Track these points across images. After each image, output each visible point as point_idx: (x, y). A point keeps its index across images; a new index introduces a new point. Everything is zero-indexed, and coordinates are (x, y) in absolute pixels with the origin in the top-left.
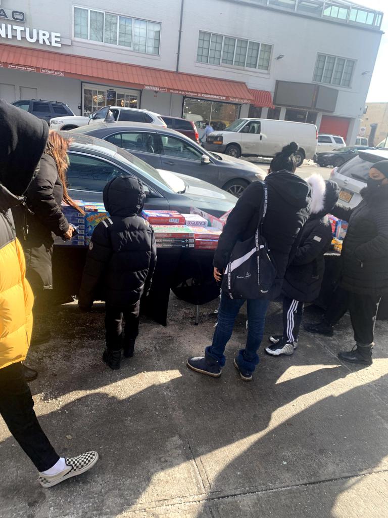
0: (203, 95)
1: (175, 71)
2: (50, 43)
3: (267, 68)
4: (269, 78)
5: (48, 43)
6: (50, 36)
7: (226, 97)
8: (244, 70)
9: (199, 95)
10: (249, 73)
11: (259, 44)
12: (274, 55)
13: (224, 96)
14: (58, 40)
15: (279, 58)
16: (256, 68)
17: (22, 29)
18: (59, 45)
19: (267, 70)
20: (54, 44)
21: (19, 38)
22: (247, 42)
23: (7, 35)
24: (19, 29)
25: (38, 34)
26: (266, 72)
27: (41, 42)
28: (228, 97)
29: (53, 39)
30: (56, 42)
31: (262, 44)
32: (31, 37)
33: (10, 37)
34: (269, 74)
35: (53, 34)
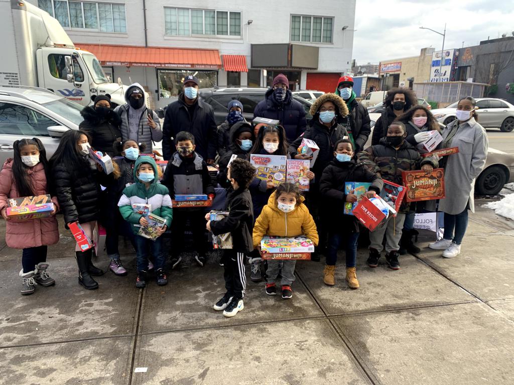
0: (166, 65)
1: (145, 45)
3: (239, 33)
4: (243, 43)
7: (191, 64)
8: (215, 38)
9: (163, 66)
10: (221, 40)
11: (227, 12)
12: (244, 21)
13: (189, 64)
15: (249, 23)
16: (227, 34)
19: (240, 35)
22: (214, 12)
26: (239, 37)
28: (193, 64)
31: (230, 13)
34: (242, 39)
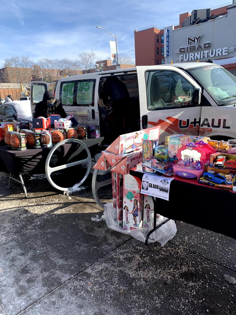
2: (222, 54)
5: (220, 54)
6: (222, 50)
14: (227, 51)
17: (208, 51)
18: (227, 54)
20: (224, 54)
21: (206, 57)
23: (200, 57)
24: (206, 52)
25: (216, 52)
27: (217, 55)
29: (224, 51)
30: (225, 52)
32: (212, 54)
33: (202, 57)
35: (224, 49)
